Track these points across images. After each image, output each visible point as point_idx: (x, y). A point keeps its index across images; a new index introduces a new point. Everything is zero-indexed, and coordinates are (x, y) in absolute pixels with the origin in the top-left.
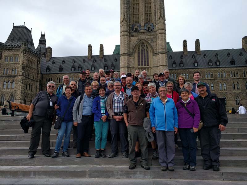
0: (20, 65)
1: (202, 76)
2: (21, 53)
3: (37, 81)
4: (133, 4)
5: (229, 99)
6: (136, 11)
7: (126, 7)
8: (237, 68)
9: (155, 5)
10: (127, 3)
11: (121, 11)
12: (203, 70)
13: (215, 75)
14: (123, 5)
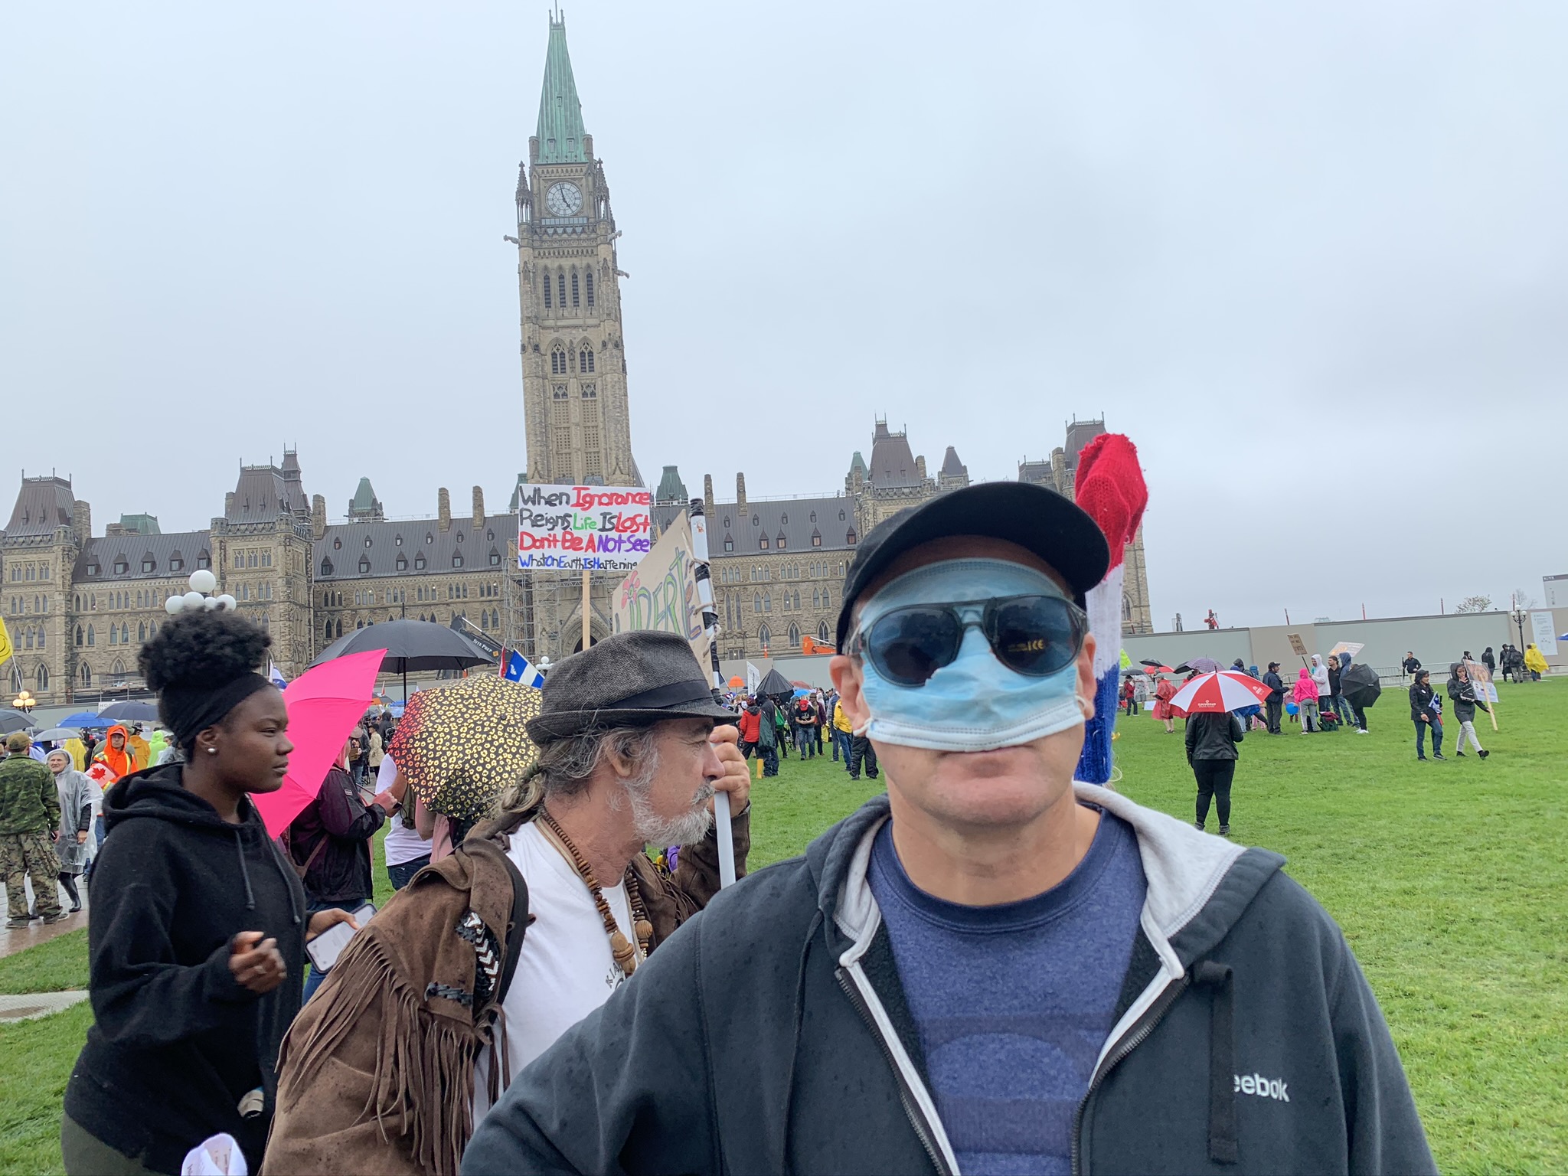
0: (281, 575)
1: (743, 577)
2: (280, 545)
3: (309, 607)
4: (556, 429)
5: (804, 631)
6: (564, 446)
7: (539, 444)
8: (825, 554)
9: (605, 436)
10: (541, 432)
11: (528, 452)
12: (744, 559)
13: (773, 573)
14: (532, 437)
